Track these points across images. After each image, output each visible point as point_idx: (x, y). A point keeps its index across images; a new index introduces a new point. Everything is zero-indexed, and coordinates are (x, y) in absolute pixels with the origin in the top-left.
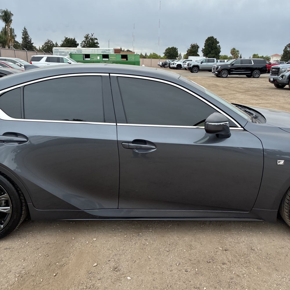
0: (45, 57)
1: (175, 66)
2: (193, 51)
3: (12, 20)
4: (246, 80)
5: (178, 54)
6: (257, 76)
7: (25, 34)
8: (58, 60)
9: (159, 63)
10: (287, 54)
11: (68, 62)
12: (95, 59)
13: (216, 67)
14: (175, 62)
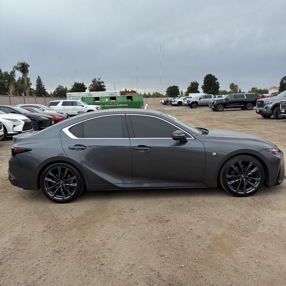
0: (61, 101)
1: (176, 103)
2: (193, 88)
3: (29, 71)
4: (239, 113)
5: (179, 92)
6: (250, 108)
7: (39, 81)
8: (73, 104)
9: (162, 101)
10: (284, 86)
11: (81, 105)
12: (104, 101)
13: (212, 102)
14: (176, 100)
